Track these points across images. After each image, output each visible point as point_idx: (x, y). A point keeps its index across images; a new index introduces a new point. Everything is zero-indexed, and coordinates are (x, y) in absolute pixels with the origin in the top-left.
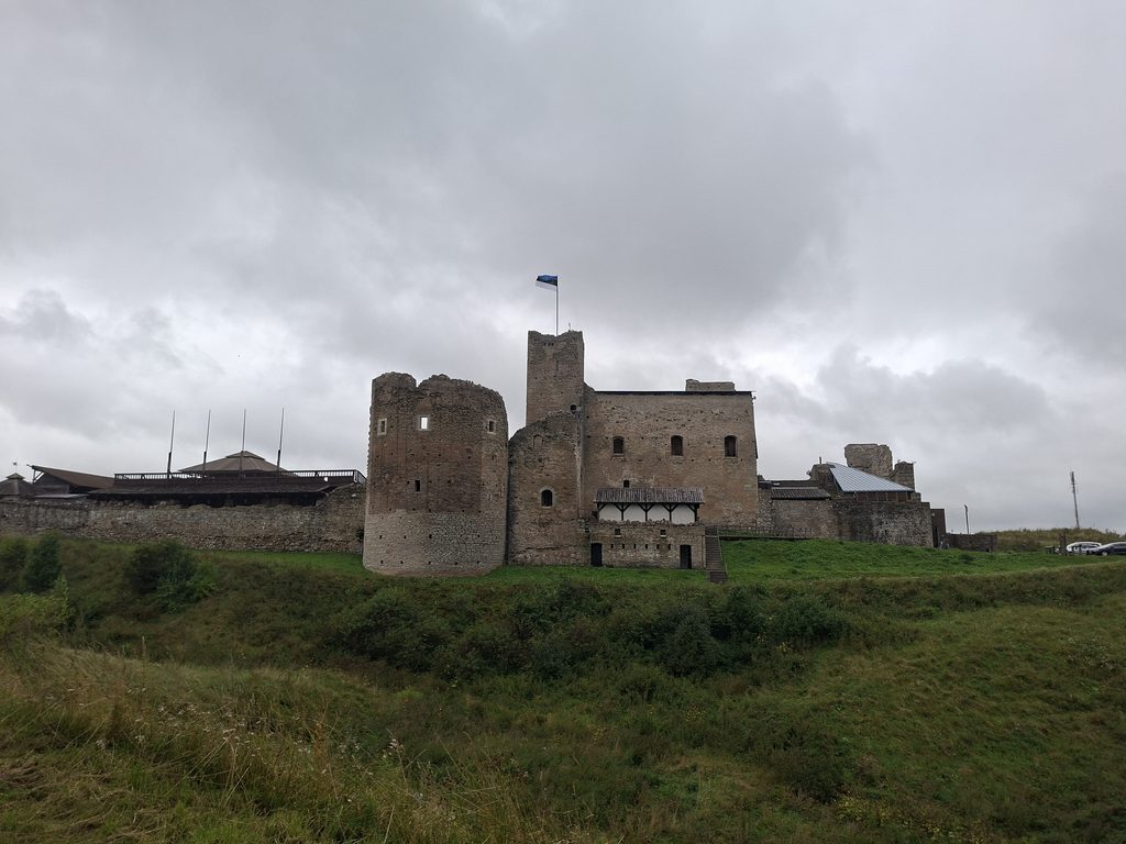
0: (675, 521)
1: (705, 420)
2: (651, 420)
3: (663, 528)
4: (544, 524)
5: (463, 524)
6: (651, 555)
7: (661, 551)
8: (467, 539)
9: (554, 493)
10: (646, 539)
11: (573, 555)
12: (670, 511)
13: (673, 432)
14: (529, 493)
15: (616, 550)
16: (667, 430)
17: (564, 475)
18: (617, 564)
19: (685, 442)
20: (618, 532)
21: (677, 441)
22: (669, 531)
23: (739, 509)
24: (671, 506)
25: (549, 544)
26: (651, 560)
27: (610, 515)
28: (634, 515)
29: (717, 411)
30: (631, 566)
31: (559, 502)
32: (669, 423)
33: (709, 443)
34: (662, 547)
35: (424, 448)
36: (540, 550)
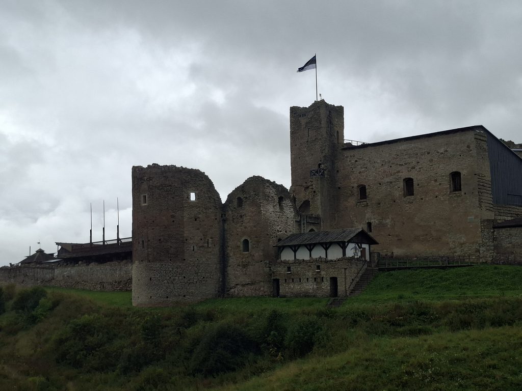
0: (329, 258)
1: (431, 161)
2: (386, 167)
3: (319, 264)
4: (245, 266)
5: (170, 269)
6: (310, 286)
7: (318, 283)
8: (174, 280)
9: (250, 241)
10: (307, 273)
11: (262, 289)
12: (326, 249)
13: (405, 174)
14: (234, 243)
15: (289, 283)
16: (401, 174)
17: (255, 226)
18: (289, 295)
19: (415, 183)
20: (289, 269)
21: (409, 182)
22: (322, 266)
23: (464, 239)
24: (326, 246)
25: (248, 281)
26: (311, 291)
27: (287, 256)
28: (303, 255)
29: (442, 150)
30: (297, 296)
31: (253, 248)
32: (400, 168)
33: (436, 181)
34: (318, 279)
35: (145, 218)
36: (243, 285)
